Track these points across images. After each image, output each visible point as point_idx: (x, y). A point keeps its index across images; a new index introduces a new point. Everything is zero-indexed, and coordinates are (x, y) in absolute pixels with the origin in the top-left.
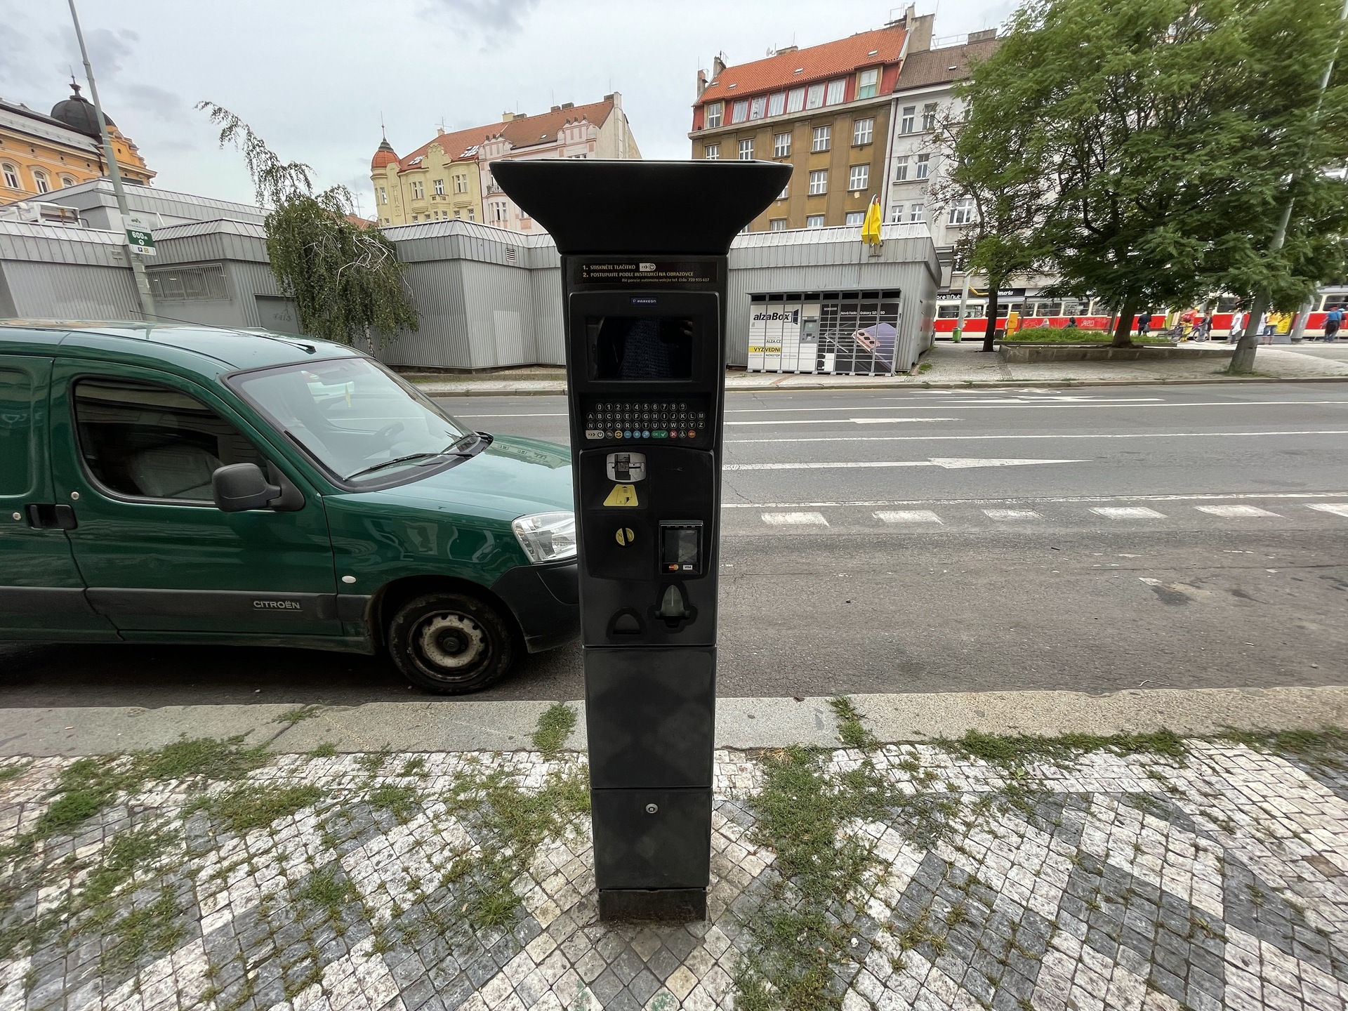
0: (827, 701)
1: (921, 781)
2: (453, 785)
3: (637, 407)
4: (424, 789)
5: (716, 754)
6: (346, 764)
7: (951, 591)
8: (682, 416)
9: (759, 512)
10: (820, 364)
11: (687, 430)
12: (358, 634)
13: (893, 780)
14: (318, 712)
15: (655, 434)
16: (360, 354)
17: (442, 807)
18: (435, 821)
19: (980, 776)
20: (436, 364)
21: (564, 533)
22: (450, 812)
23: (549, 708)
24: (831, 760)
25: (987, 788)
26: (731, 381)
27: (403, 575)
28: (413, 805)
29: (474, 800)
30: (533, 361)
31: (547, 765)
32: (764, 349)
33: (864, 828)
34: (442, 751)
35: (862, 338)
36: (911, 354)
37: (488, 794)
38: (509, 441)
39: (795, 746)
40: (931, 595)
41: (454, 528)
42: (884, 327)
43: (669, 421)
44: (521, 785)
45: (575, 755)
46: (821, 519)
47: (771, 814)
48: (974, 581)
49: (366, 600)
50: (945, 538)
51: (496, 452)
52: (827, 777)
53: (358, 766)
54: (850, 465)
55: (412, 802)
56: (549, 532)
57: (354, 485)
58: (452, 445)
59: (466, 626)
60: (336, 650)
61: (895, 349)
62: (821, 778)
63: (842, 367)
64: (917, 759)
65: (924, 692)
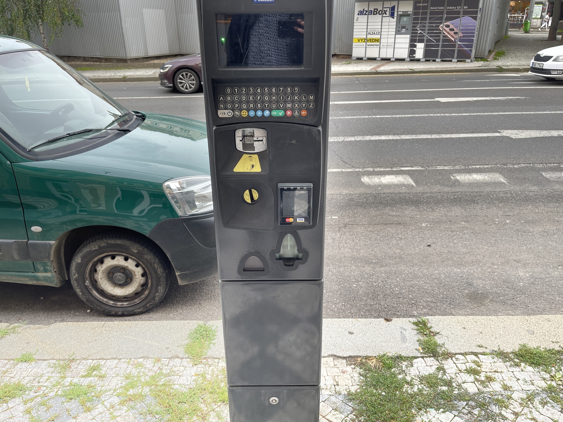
0: (410, 322)
1: (482, 382)
2: (124, 383)
3: (259, 91)
4: (102, 386)
5: (323, 360)
6: (43, 368)
7: (512, 237)
8: (296, 98)
9: (359, 175)
10: (412, 52)
11: (300, 110)
12: (46, 271)
13: (460, 381)
14: (19, 329)
15: (275, 113)
16: (35, 47)
17: (116, 400)
18: (111, 410)
19: (528, 379)
20: (98, 55)
21: (204, 192)
22: (122, 403)
23: (196, 326)
24: (412, 365)
25: (532, 388)
26: (336, 68)
27: (80, 225)
28: (94, 398)
29: (141, 395)
30: (176, 52)
31: (195, 368)
32: (366, 40)
33: (437, 416)
34: (115, 359)
35: (447, 29)
36: (488, 43)
37: (151, 390)
38: (159, 119)
39: (384, 355)
40: (496, 240)
41: (118, 189)
42: (467, 20)
43: (285, 102)
44: (176, 383)
45: (216, 360)
46: (409, 181)
47: (365, 405)
48: (531, 230)
49: (51, 245)
50: (509, 195)
51: (150, 128)
52: (408, 378)
53: (52, 369)
54: (434, 136)
55: (94, 396)
56: (192, 192)
57: (37, 154)
58: (113, 122)
59: (130, 264)
60: (30, 283)
61: (475, 39)
62: (404, 379)
63: (429, 56)
64: (479, 366)
65: (487, 315)
